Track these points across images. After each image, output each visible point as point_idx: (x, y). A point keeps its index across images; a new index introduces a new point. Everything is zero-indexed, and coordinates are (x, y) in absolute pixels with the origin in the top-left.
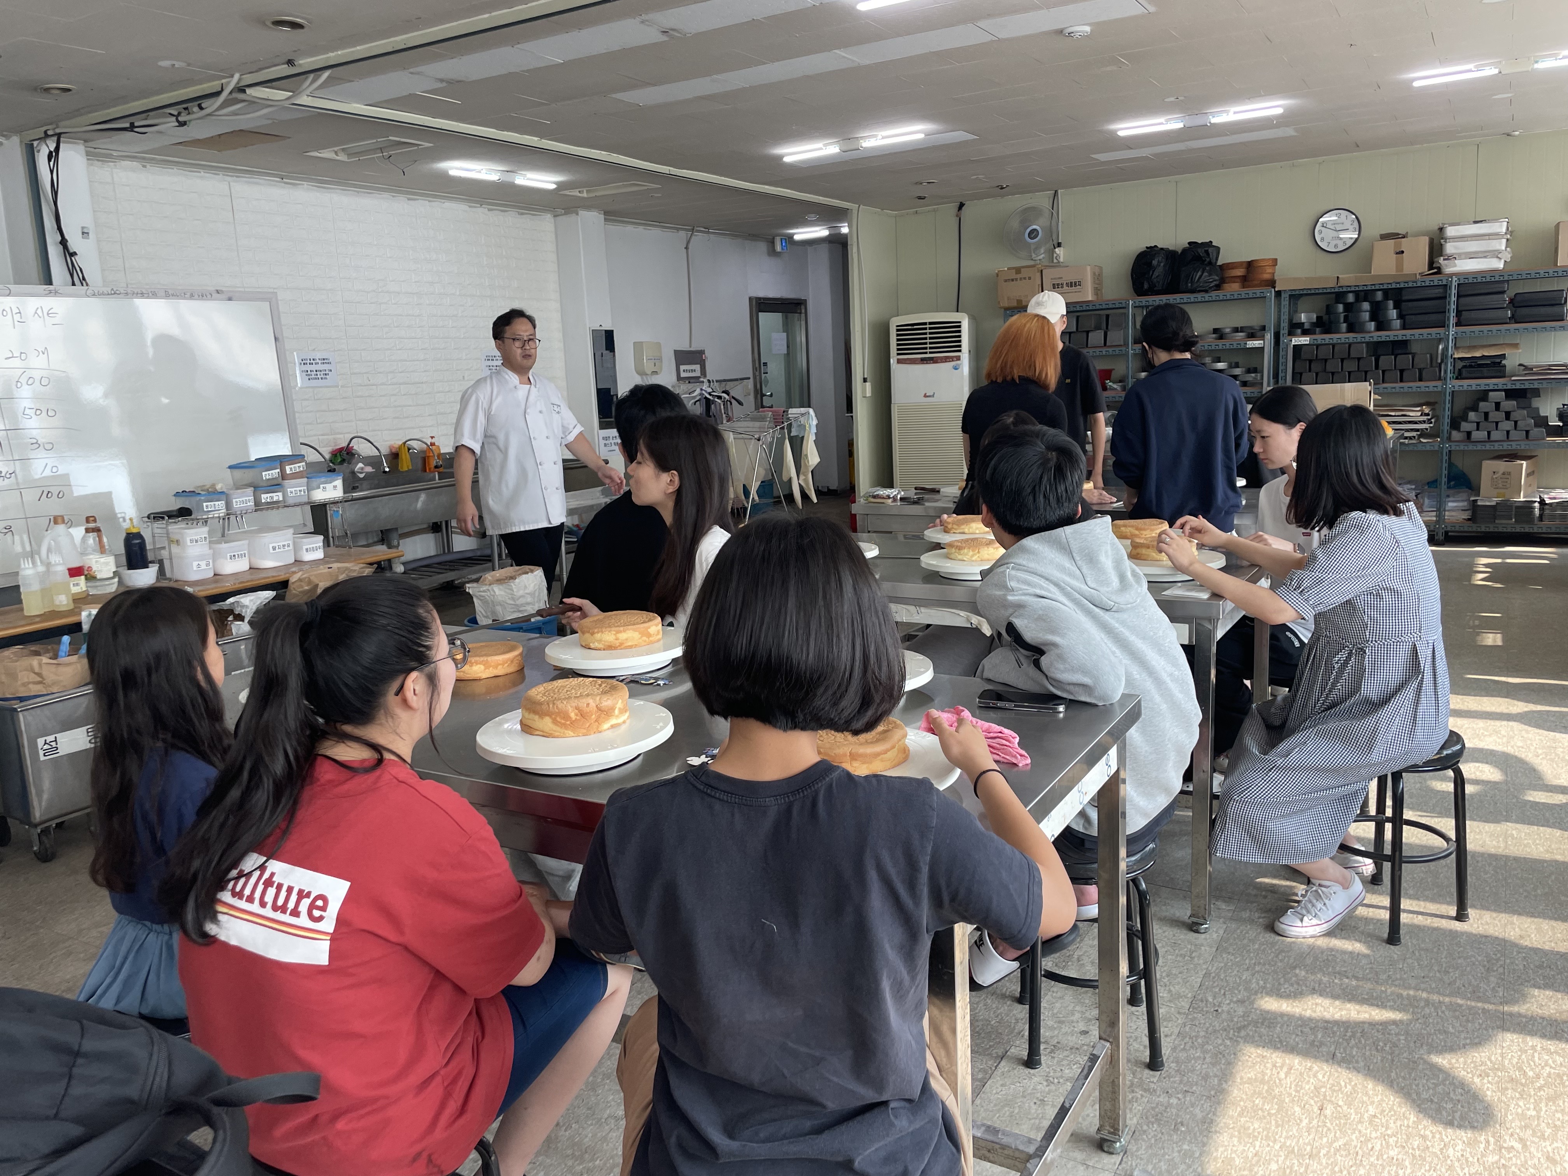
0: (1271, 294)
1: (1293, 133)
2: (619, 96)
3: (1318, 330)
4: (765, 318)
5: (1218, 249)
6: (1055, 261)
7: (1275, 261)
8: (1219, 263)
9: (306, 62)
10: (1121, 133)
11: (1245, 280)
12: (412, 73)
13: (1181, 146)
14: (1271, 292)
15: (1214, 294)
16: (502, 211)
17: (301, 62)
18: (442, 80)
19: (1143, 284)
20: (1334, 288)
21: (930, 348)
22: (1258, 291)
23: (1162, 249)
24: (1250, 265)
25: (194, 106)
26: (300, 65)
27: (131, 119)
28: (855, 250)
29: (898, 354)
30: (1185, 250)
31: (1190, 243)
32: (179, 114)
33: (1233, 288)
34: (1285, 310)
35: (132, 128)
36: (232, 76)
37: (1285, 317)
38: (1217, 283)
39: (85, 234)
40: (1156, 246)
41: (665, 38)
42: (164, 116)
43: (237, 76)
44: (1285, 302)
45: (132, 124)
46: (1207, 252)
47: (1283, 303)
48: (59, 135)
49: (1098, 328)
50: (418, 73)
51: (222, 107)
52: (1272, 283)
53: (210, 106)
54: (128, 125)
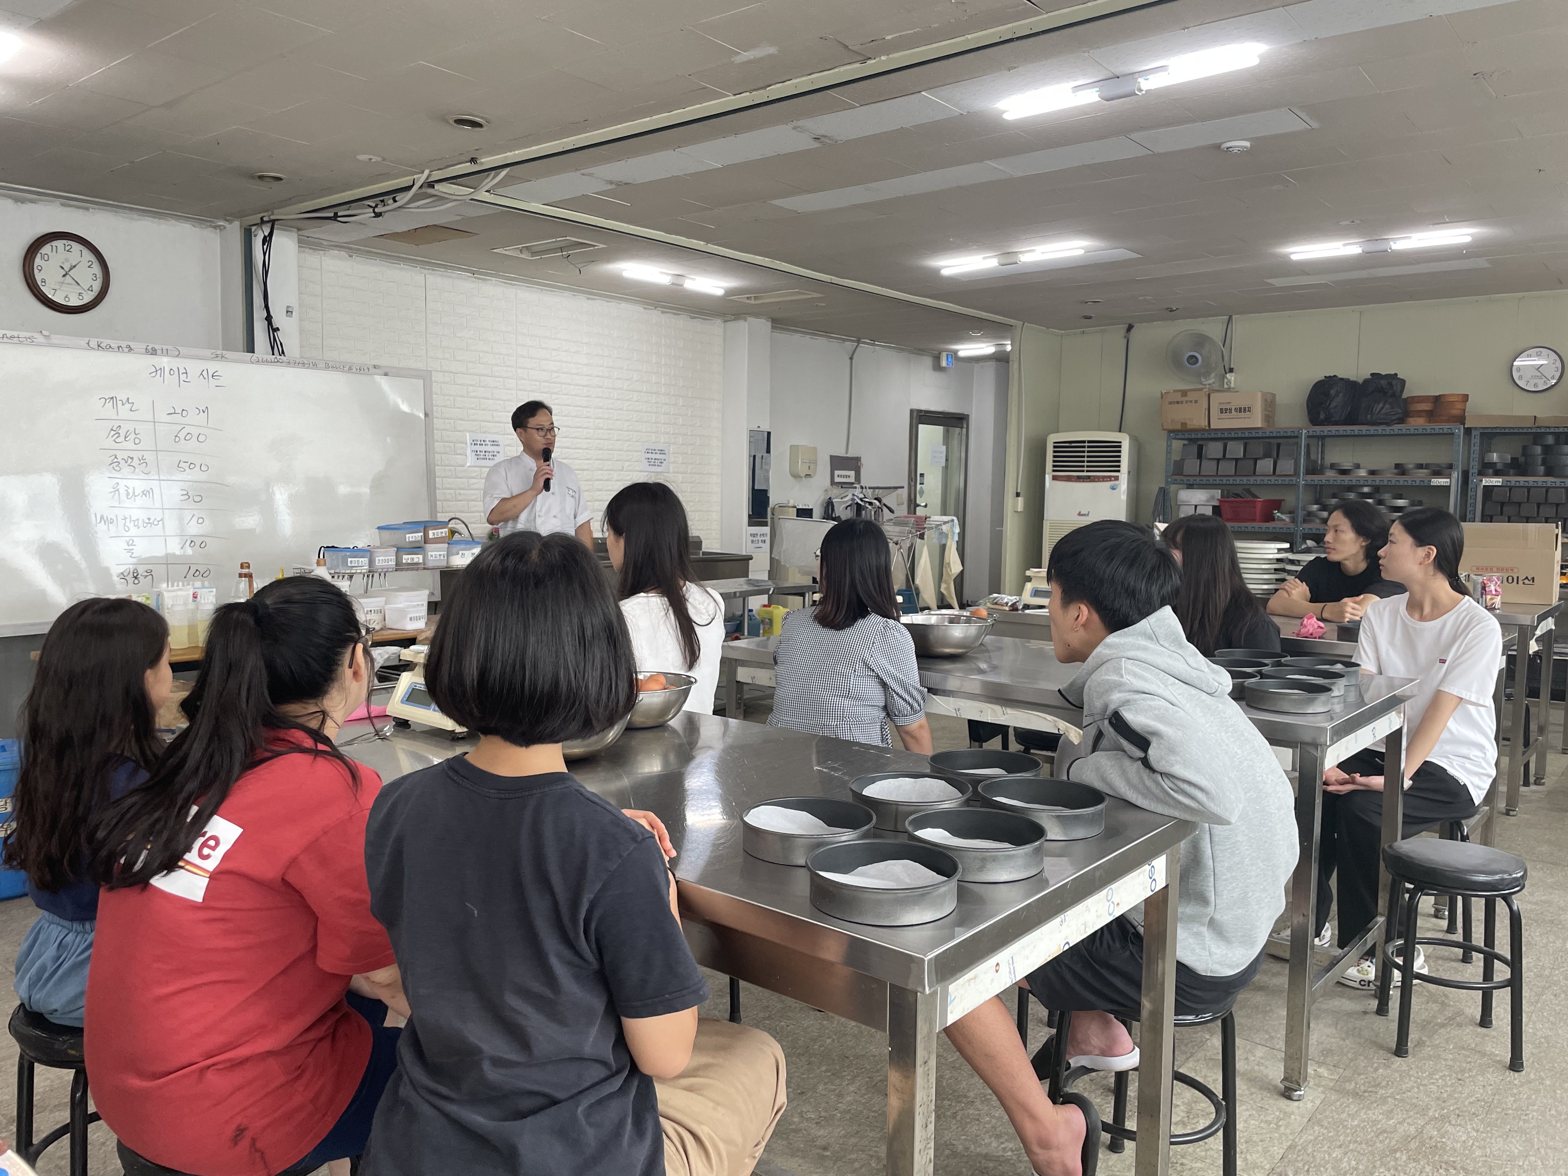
0: (1459, 431)
1: (1487, 265)
2: (778, 202)
3: (1511, 471)
4: (924, 430)
5: (1403, 382)
6: (1226, 386)
7: (1466, 398)
8: (1405, 396)
9: (487, 161)
10: (1294, 257)
11: (1431, 415)
12: (583, 175)
13: (1363, 274)
14: (1459, 429)
15: (1396, 428)
16: (674, 314)
17: (483, 160)
18: (611, 183)
19: (1319, 414)
20: (1531, 428)
21: (1088, 466)
22: (1446, 427)
23: (1342, 379)
24: (1437, 399)
25: (389, 199)
26: (482, 163)
27: (335, 210)
28: (1016, 366)
29: (1054, 471)
30: (1366, 381)
31: (1372, 374)
32: (376, 206)
33: (1417, 423)
34: (1475, 448)
35: (335, 217)
36: (423, 172)
37: (1475, 456)
38: (1400, 416)
39: (289, 312)
40: (1335, 376)
41: (816, 145)
42: (364, 207)
43: (427, 172)
44: (1476, 440)
45: (336, 215)
46: (1390, 384)
47: (1473, 441)
48: (273, 222)
49: (1267, 455)
50: (591, 175)
51: (412, 200)
52: (1461, 419)
53: (401, 199)
54: (332, 215)
